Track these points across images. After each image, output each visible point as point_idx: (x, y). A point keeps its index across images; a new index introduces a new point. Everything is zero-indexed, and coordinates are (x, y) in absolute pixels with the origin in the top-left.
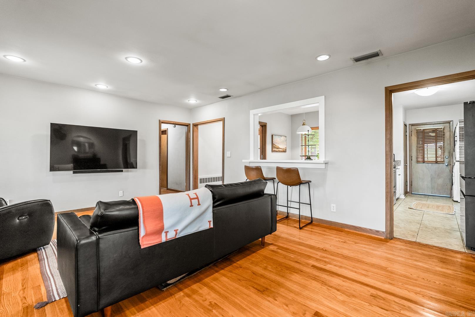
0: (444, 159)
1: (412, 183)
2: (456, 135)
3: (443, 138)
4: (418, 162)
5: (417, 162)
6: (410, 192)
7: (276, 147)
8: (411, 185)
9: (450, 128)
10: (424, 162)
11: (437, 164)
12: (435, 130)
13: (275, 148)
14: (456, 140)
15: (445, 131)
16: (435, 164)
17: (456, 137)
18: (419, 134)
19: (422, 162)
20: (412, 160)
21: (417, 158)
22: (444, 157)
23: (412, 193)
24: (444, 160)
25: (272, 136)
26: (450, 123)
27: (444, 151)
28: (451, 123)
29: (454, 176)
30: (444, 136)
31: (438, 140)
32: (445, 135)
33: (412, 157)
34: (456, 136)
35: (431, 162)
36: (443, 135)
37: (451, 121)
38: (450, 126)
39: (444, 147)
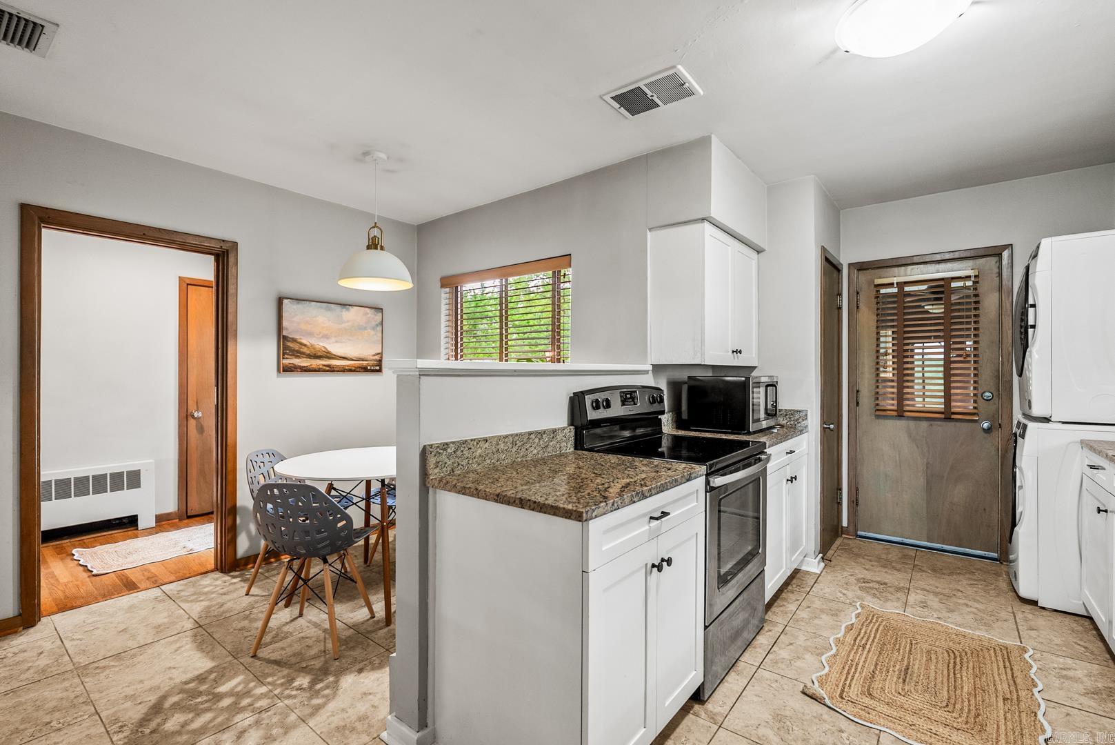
0: (975, 402)
1: (857, 494)
2: (1031, 302)
3: (973, 319)
4: (880, 413)
5: (878, 413)
6: (851, 529)
7: (305, 350)
8: (854, 502)
9: (1000, 275)
10: (900, 414)
11: (950, 425)
12: (942, 283)
13: (298, 354)
14: (1031, 322)
15: (980, 290)
16: (939, 423)
17: (1031, 310)
18: (883, 303)
19: (895, 413)
20: (858, 404)
21: (877, 399)
22: (975, 395)
23: (860, 533)
24: (975, 408)
25: (280, 301)
26: (1000, 255)
27: (975, 369)
28: (1005, 254)
29: (1021, 487)
30: (975, 309)
31: (952, 327)
32: (980, 306)
33: (858, 391)
34: (1033, 306)
35: (926, 416)
36: (973, 306)
37: (1005, 247)
38: (1000, 267)
39: (975, 356)
